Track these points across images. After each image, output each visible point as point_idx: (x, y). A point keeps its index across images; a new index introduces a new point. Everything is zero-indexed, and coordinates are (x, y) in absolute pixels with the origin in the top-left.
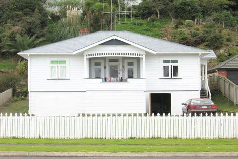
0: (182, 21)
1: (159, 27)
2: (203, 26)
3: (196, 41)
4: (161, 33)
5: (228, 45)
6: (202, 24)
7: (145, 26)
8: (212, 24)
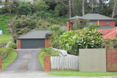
0: (21, 16)
1: (9, 19)
2: (31, 18)
3: (24, 25)
4: (8, 22)
5: (38, 27)
6: (30, 17)
7: (1, 18)
8: (35, 17)
